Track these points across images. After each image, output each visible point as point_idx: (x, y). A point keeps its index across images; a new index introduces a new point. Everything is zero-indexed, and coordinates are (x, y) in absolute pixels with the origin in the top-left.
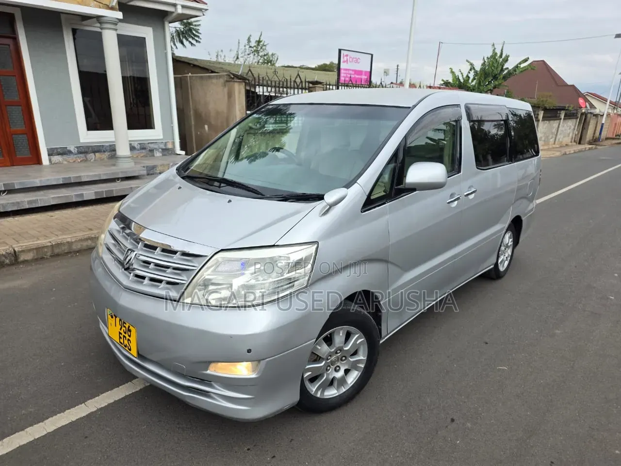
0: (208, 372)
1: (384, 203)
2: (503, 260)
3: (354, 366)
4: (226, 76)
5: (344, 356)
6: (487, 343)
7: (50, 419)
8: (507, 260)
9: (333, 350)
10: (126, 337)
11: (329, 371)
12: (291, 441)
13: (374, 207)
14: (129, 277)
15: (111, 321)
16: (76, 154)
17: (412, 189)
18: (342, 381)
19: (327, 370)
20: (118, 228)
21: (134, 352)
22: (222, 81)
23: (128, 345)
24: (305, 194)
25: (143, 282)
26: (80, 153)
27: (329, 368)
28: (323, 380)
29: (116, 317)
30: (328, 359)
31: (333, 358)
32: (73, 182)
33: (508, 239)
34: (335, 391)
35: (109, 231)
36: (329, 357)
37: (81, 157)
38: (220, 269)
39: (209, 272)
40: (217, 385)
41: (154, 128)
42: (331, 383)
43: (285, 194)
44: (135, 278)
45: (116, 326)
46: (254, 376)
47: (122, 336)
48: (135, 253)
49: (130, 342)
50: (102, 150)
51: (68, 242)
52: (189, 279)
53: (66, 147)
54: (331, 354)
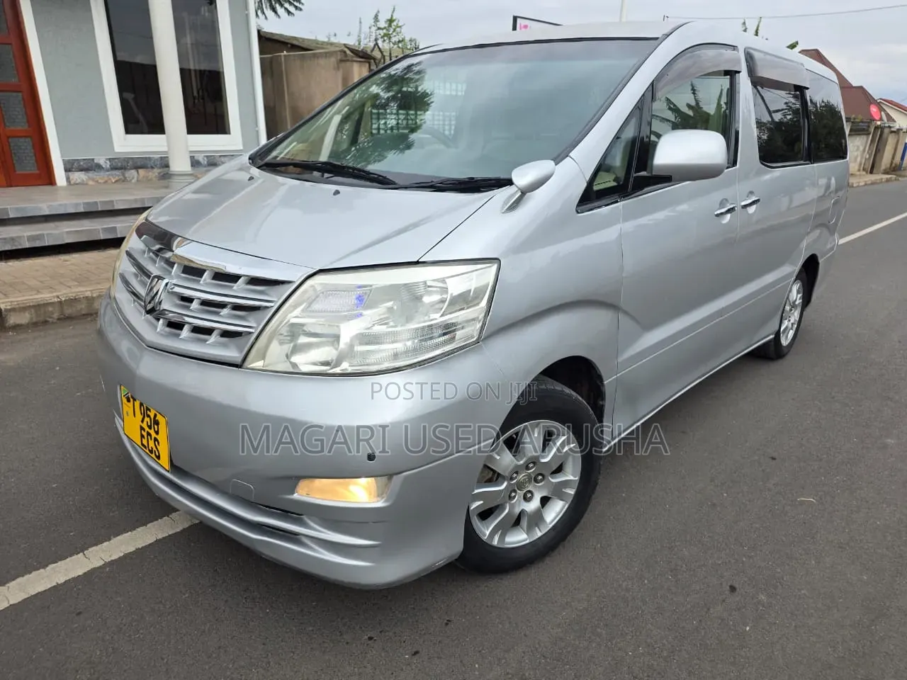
0: (296, 496)
1: (617, 202)
2: (787, 328)
3: (558, 492)
4: (339, 53)
5: (541, 474)
6: (774, 459)
7: (19, 580)
8: (792, 329)
9: (522, 462)
10: (151, 435)
11: (515, 500)
12: (447, 624)
13: (600, 206)
14: (156, 328)
15: (127, 407)
16: (108, 171)
17: (665, 178)
18: (537, 518)
19: (511, 498)
20: (142, 246)
21: (165, 461)
22: (333, 60)
23: (154, 449)
24: (473, 178)
25: (179, 335)
26: (114, 168)
27: (513, 494)
28: (502, 516)
29: (134, 400)
30: (512, 479)
31: (521, 477)
32: (100, 209)
33: (795, 295)
34: (524, 536)
35: (127, 252)
36: (515, 475)
37: (116, 175)
38: (316, 306)
39: (297, 312)
40: (310, 519)
41: (230, 133)
42: (518, 521)
43: (435, 182)
44: (168, 329)
45: (135, 416)
46: (380, 504)
47: (145, 434)
48: (166, 281)
49: (158, 443)
50: (149, 166)
51: (87, 297)
52: (259, 325)
53: (93, 159)
54: (517, 470)
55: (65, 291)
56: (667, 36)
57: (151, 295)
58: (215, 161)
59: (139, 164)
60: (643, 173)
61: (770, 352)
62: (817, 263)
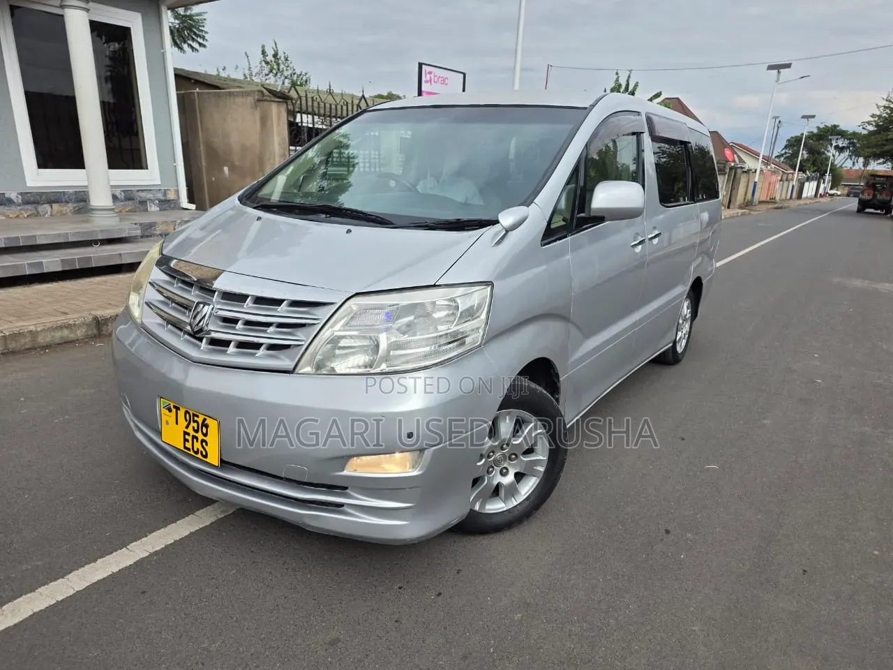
0: (345, 473)
1: (566, 237)
2: (681, 337)
3: (530, 469)
4: (257, 93)
5: (514, 454)
6: (683, 439)
7: (77, 572)
8: (684, 338)
9: (497, 444)
10: (197, 438)
11: (493, 474)
13: (555, 241)
14: (199, 347)
15: (167, 417)
16: (20, 205)
17: (598, 219)
19: (489, 472)
20: (167, 278)
21: (214, 458)
22: (250, 100)
23: (201, 449)
24: (459, 220)
25: (226, 351)
26: (26, 203)
27: (491, 469)
28: (482, 486)
30: (489, 457)
31: (497, 455)
32: (21, 245)
33: (686, 310)
34: (503, 505)
35: (150, 283)
36: (491, 454)
37: (28, 209)
38: (354, 322)
39: (338, 327)
40: (354, 492)
41: (147, 169)
42: (496, 491)
43: (429, 222)
44: (212, 347)
45: (177, 423)
46: (416, 473)
47: (189, 438)
48: (211, 306)
49: (207, 444)
50: (63, 200)
51: (31, 331)
52: (308, 338)
53: (4, 194)
54: (493, 449)
55: (6, 326)
56: (593, 106)
57: (198, 318)
58: (132, 195)
59: (52, 199)
60: (582, 215)
61: (668, 359)
62: (701, 284)
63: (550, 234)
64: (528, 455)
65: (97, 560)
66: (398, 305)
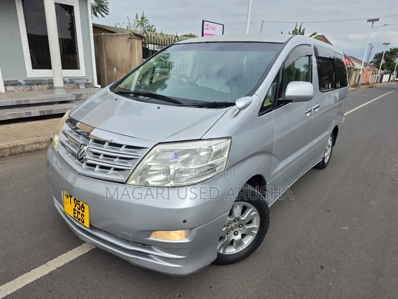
0: (151, 238)
1: (271, 111)
2: (326, 156)
3: (249, 232)
4: (129, 35)
5: (242, 224)
6: (329, 211)
7: (19, 278)
8: (328, 156)
9: (232, 219)
10: (79, 213)
11: (230, 235)
12: (210, 288)
13: (266, 113)
14: (82, 166)
15: (66, 200)
16: (24, 85)
17: (289, 100)
18: (240, 243)
19: (228, 234)
20: (70, 129)
21: (87, 224)
22: (126, 38)
23: (81, 218)
24: (216, 102)
25: (94, 169)
26: (27, 84)
27: (229, 232)
28: (224, 241)
29: (71, 197)
30: (228, 226)
31: (232, 225)
32: (23, 104)
33: (330, 142)
34: (234, 250)
35: (62, 131)
36: (229, 224)
37: (28, 87)
38: (157, 158)
39: (149, 160)
40: (155, 248)
41: (80, 69)
42: (232, 243)
43: (200, 103)
44: (87, 167)
45: (71, 204)
46: (187, 241)
47: (76, 212)
48: (88, 146)
49: (84, 217)
50: (43, 83)
51: (22, 145)
52: (134, 166)
53: (18, 80)
54: (230, 222)
55: (11, 142)
56: (287, 42)
57: (82, 152)
58: (73, 81)
59: (39, 82)
60: (280, 99)
61: (321, 166)
62: (338, 129)
63: (263, 110)
64: (249, 225)
65: (31, 271)
66: (181, 149)
